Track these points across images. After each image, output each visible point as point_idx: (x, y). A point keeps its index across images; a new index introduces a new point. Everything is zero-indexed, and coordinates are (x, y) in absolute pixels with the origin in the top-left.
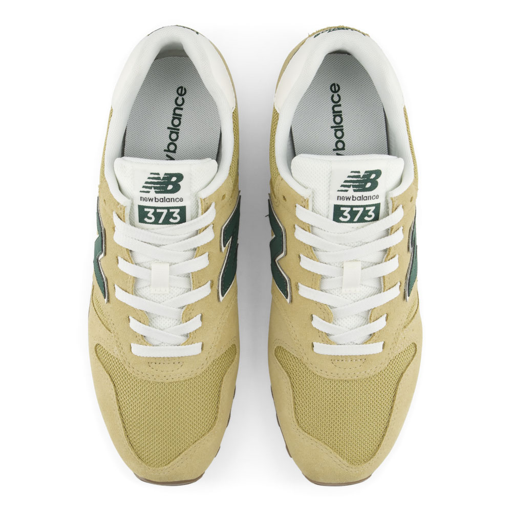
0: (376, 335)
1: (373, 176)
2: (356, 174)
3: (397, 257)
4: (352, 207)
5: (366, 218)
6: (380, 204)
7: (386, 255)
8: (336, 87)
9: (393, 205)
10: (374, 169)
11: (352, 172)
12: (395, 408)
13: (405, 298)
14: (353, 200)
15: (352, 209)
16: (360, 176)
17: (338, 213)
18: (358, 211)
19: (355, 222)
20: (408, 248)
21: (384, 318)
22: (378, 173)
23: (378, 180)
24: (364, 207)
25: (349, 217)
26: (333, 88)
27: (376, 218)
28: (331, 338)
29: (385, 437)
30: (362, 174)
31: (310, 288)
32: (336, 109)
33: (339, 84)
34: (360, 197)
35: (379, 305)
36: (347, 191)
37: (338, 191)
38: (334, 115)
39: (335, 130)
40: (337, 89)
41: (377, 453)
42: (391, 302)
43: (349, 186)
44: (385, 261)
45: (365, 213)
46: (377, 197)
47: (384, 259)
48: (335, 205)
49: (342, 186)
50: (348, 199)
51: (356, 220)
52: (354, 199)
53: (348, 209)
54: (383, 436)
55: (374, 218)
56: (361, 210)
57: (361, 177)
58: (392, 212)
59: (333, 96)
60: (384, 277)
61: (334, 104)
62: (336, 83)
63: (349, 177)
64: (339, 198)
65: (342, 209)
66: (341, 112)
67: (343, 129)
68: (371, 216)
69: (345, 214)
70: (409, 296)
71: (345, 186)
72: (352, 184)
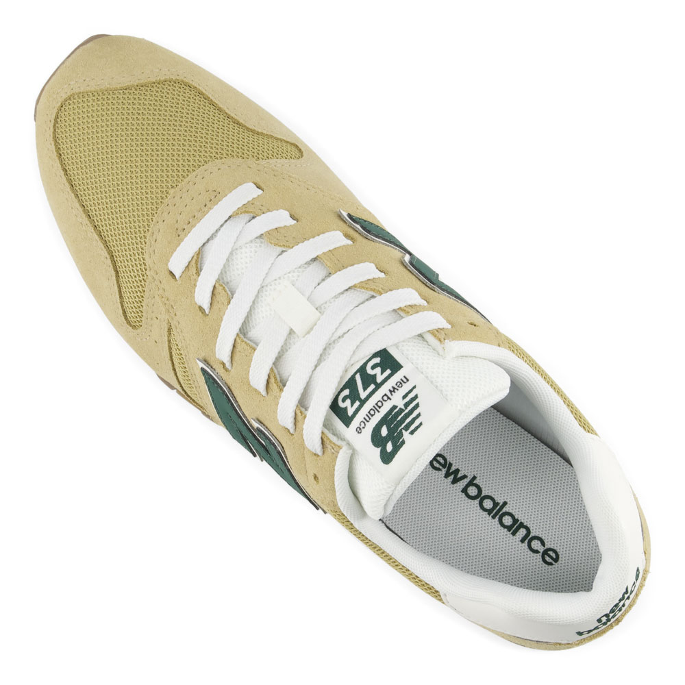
0: (195, 276)
1: (389, 447)
2: (412, 427)
3: (264, 393)
4: (378, 386)
5: (347, 392)
6: (348, 426)
7: (279, 379)
8: (551, 561)
9: (331, 442)
10: (396, 456)
11: (421, 424)
12: (86, 221)
13: (206, 361)
14: (385, 395)
15: (375, 383)
16: (406, 430)
17: (388, 361)
18: (365, 389)
19: (356, 373)
20: (261, 422)
21: (206, 306)
22: (387, 458)
23: (379, 449)
24: (363, 402)
25: (369, 371)
26: (554, 555)
27: (334, 406)
28: (247, 217)
29: (62, 173)
30: (406, 434)
31: (331, 249)
32: (522, 532)
33: (550, 567)
34: (380, 407)
35: (228, 312)
36: (404, 397)
37: (414, 387)
38: (518, 520)
39: (498, 504)
40: (547, 559)
41: (53, 143)
42: (215, 333)
43: (406, 405)
44: (272, 370)
45: (354, 396)
46: (359, 430)
47: (275, 371)
48: (402, 367)
49: (416, 397)
50: (393, 391)
51: (358, 377)
52: (385, 398)
53: (379, 379)
54: (66, 171)
55: (337, 403)
56: (363, 395)
57: (403, 431)
58: (323, 433)
59: (543, 544)
60: (255, 349)
61: (532, 535)
62: (556, 565)
63: (419, 415)
64: (405, 380)
65: (388, 372)
66: (514, 534)
67: (489, 514)
68: (344, 400)
69: (378, 370)
70: (202, 369)
71: (412, 402)
72: (407, 411)
